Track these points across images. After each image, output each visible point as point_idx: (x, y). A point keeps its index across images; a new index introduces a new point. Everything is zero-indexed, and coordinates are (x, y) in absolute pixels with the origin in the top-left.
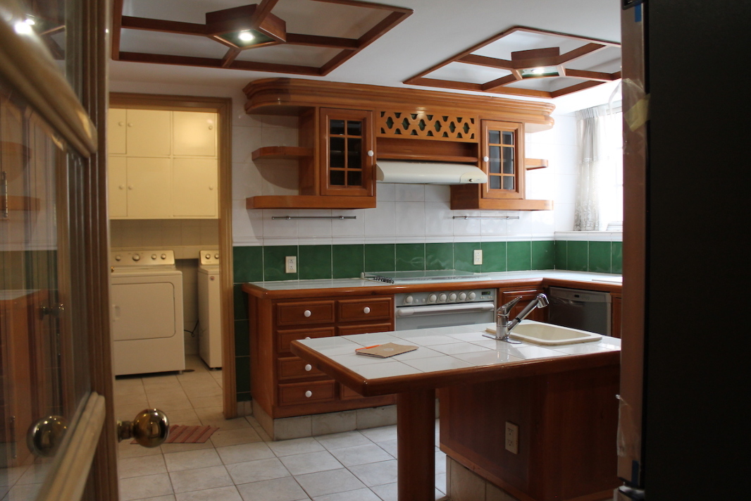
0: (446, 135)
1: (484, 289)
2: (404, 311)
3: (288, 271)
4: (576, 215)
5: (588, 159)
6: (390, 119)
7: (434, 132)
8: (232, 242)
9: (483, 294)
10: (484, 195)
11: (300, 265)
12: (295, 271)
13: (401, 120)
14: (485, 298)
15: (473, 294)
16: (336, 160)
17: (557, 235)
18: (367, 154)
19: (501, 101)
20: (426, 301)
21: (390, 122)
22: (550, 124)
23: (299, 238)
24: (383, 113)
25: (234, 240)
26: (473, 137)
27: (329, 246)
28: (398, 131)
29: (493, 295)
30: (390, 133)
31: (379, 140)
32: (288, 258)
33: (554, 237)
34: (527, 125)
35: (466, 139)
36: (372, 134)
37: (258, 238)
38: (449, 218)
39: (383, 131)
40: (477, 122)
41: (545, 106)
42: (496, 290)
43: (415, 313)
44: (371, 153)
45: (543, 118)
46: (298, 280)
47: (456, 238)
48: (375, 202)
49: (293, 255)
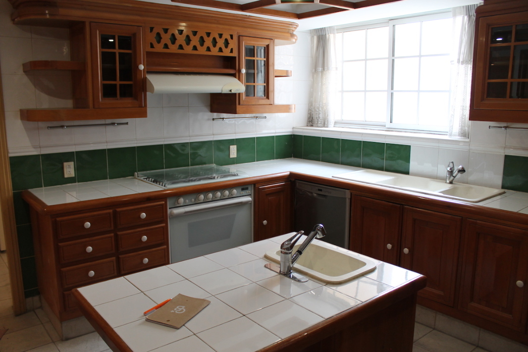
0: (208, 49)
1: (243, 185)
2: (176, 211)
3: (66, 176)
4: (309, 114)
5: (320, 69)
6: (158, 34)
7: (199, 47)
8: (8, 152)
9: (243, 189)
10: (241, 102)
11: (77, 169)
12: (73, 175)
13: (169, 35)
14: (244, 193)
15: (235, 191)
16: (108, 73)
17: (295, 130)
18: (138, 67)
20: (195, 200)
21: (159, 38)
22: (294, 40)
23: (75, 145)
24: (152, 29)
25: (10, 151)
26: (232, 51)
27: (103, 151)
28: (166, 46)
29: (251, 190)
30: (159, 48)
31: (149, 54)
32: (66, 164)
33: (293, 132)
34: (276, 41)
35: (226, 53)
36: (142, 48)
37: (35, 147)
38: (209, 119)
39: (152, 46)
40: (235, 38)
41: (291, 25)
42: (253, 186)
43: (186, 212)
44: (142, 67)
45: (290, 35)
46: (77, 183)
47: (215, 136)
48: (146, 112)
49: (71, 161)
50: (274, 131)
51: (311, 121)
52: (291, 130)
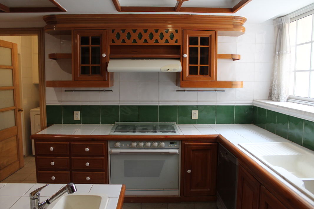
0: (157, 41)
1: (172, 140)
2: (114, 151)
3: (75, 119)
5: (277, 53)
6: (118, 34)
7: (148, 40)
8: (45, 103)
9: (171, 143)
10: (185, 79)
11: (82, 116)
12: (80, 119)
13: (126, 34)
14: (172, 146)
15: (163, 144)
16: (84, 60)
17: (254, 102)
19: (199, 17)
20: (130, 145)
21: (118, 36)
23: (81, 101)
24: (113, 31)
25: (47, 102)
26: (176, 41)
27: (99, 106)
28: (124, 41)
29: (178, 144)
30: (119, 43)
31: (112, 47)
32: (75, 112)
34: (219, 32)
35: (172, 43)
36: (106, 44)
37: (59, 101)
38: (174, 91)
39: (113, 41)
40: (180, 31)
41: (234, 18)
43: (120, 153)
44: (104, 55)
45: (233, 26)
46: (81, 124)
47: (179, 103)
48: (108, 84)
49: (79, 111)
50: (234, 102)
51: (271, 95)
52: (251, 102)
